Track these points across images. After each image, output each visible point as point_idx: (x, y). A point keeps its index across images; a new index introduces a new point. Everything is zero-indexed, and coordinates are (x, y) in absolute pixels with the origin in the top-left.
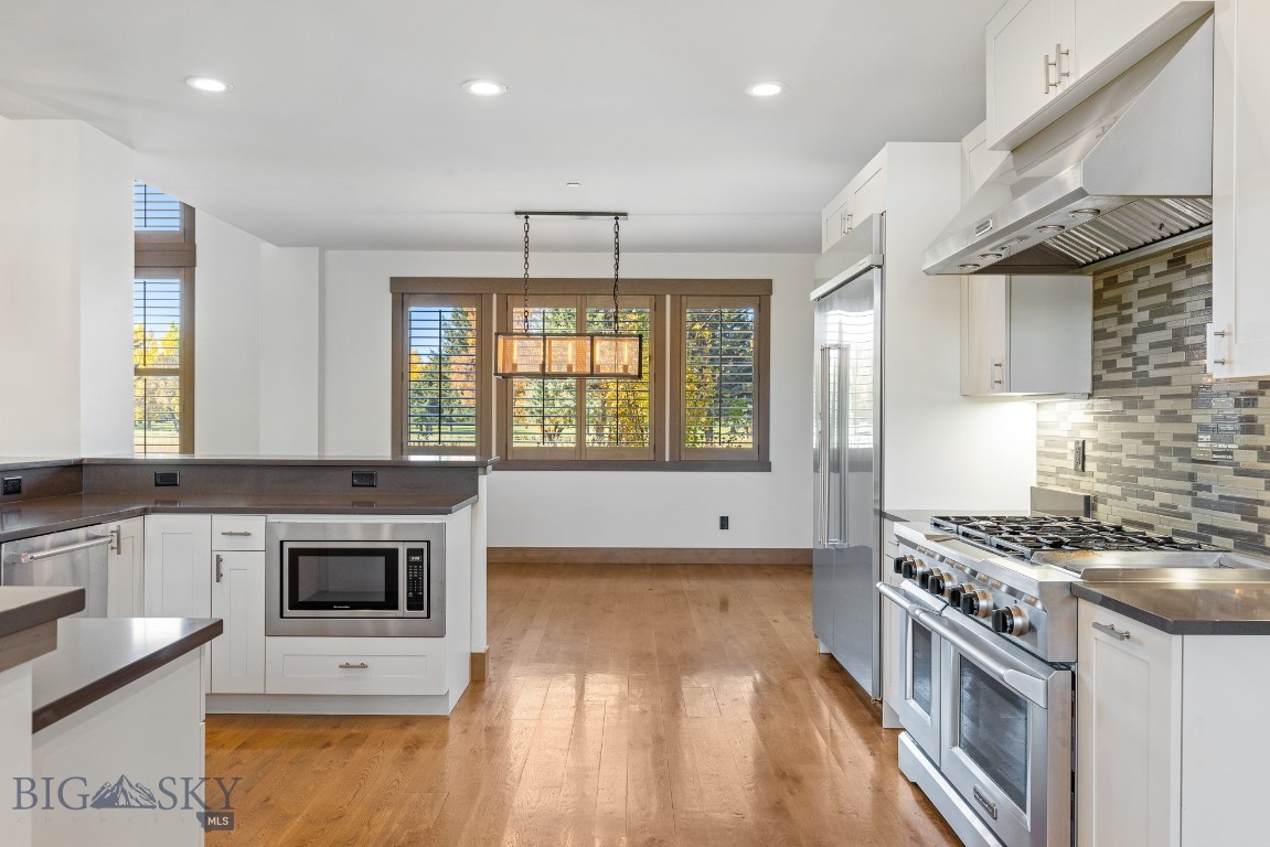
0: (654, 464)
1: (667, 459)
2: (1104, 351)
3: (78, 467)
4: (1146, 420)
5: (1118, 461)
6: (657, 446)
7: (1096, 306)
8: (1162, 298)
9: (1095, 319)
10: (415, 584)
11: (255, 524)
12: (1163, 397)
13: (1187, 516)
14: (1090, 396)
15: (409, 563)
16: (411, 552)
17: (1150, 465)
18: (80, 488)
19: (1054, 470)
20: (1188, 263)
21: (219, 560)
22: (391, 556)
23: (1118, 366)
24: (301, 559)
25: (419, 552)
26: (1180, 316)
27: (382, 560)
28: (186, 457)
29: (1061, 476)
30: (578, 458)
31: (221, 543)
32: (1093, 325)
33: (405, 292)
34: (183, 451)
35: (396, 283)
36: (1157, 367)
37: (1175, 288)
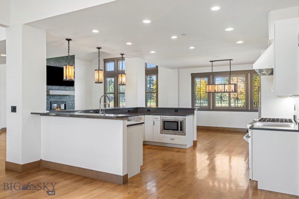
0: (247, 110)
1: (249, 109)
3: (137, 108)
6: (247, 106)
10: (181, 127)
11: (159, 117)
15: (180, 124)
16: (180, 122)
18: (138, 112)
21: (154, 122)
22: (177, 122)
24: (165, 122)
25: (181, 122)
27: (176, 123)
28: (157, 107)
30: (229, 109)
31: (154, 119)
33: (194, 76)
34: (156, 106)
35: (192, 74)
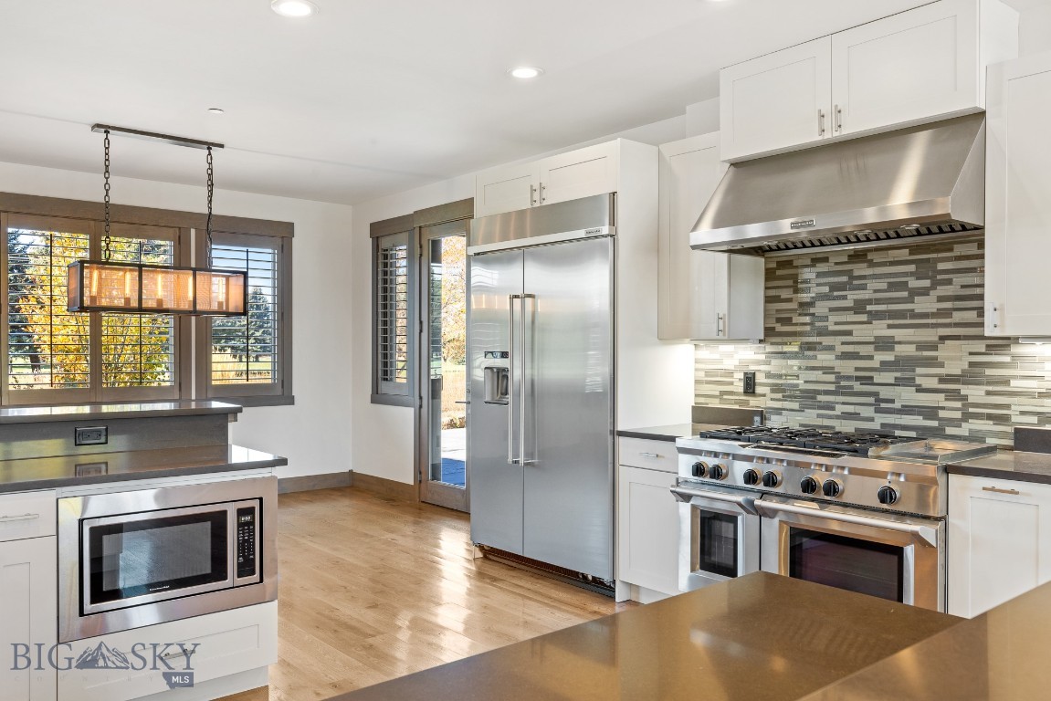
2: (777, 311)
4: (825, 358)
5: (797, 385)
7: (767, 279)
8: (845, 279)
9: (766, 288)
10: (245, 547)
12: (843, 343)
13: (872, 419)
14: (761, 341)
15: (239, 525)
16: (241, 512)
17: (832, 387)
19: (718, 393)
20: (869, 258)
22: (218, 520)
23: (794, 322)
24: (106, 538)
25: (250, 511)
26: (864, 291)
27: (207, 526)
29: (725, 397)
32: (765, 293)
36: (836, 324)
37: (856, 273)
